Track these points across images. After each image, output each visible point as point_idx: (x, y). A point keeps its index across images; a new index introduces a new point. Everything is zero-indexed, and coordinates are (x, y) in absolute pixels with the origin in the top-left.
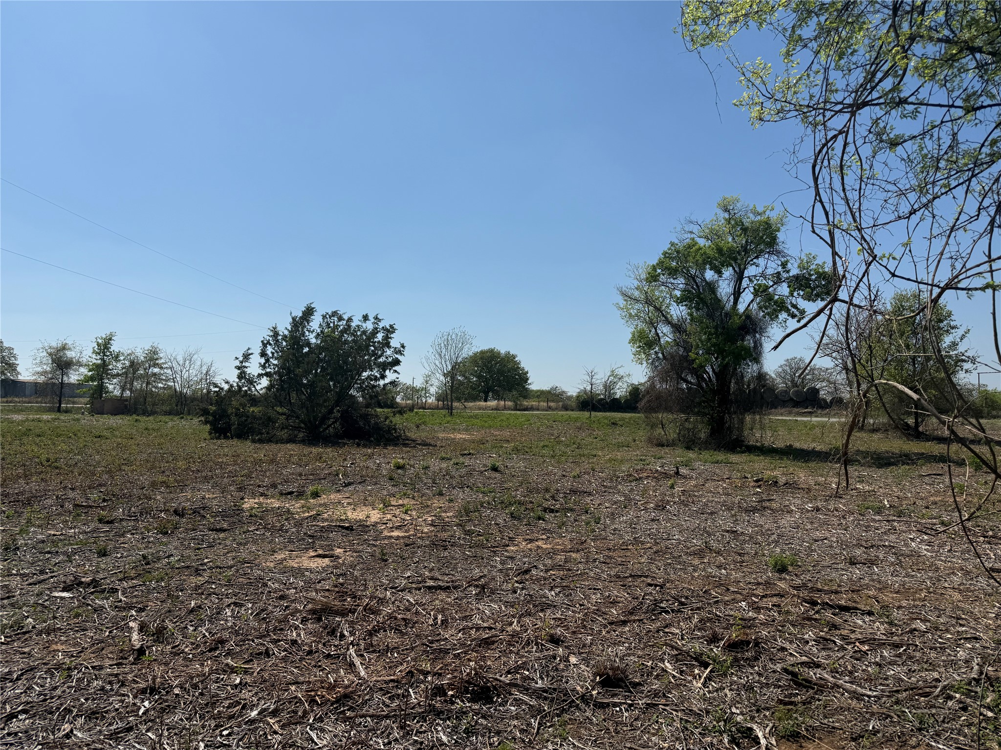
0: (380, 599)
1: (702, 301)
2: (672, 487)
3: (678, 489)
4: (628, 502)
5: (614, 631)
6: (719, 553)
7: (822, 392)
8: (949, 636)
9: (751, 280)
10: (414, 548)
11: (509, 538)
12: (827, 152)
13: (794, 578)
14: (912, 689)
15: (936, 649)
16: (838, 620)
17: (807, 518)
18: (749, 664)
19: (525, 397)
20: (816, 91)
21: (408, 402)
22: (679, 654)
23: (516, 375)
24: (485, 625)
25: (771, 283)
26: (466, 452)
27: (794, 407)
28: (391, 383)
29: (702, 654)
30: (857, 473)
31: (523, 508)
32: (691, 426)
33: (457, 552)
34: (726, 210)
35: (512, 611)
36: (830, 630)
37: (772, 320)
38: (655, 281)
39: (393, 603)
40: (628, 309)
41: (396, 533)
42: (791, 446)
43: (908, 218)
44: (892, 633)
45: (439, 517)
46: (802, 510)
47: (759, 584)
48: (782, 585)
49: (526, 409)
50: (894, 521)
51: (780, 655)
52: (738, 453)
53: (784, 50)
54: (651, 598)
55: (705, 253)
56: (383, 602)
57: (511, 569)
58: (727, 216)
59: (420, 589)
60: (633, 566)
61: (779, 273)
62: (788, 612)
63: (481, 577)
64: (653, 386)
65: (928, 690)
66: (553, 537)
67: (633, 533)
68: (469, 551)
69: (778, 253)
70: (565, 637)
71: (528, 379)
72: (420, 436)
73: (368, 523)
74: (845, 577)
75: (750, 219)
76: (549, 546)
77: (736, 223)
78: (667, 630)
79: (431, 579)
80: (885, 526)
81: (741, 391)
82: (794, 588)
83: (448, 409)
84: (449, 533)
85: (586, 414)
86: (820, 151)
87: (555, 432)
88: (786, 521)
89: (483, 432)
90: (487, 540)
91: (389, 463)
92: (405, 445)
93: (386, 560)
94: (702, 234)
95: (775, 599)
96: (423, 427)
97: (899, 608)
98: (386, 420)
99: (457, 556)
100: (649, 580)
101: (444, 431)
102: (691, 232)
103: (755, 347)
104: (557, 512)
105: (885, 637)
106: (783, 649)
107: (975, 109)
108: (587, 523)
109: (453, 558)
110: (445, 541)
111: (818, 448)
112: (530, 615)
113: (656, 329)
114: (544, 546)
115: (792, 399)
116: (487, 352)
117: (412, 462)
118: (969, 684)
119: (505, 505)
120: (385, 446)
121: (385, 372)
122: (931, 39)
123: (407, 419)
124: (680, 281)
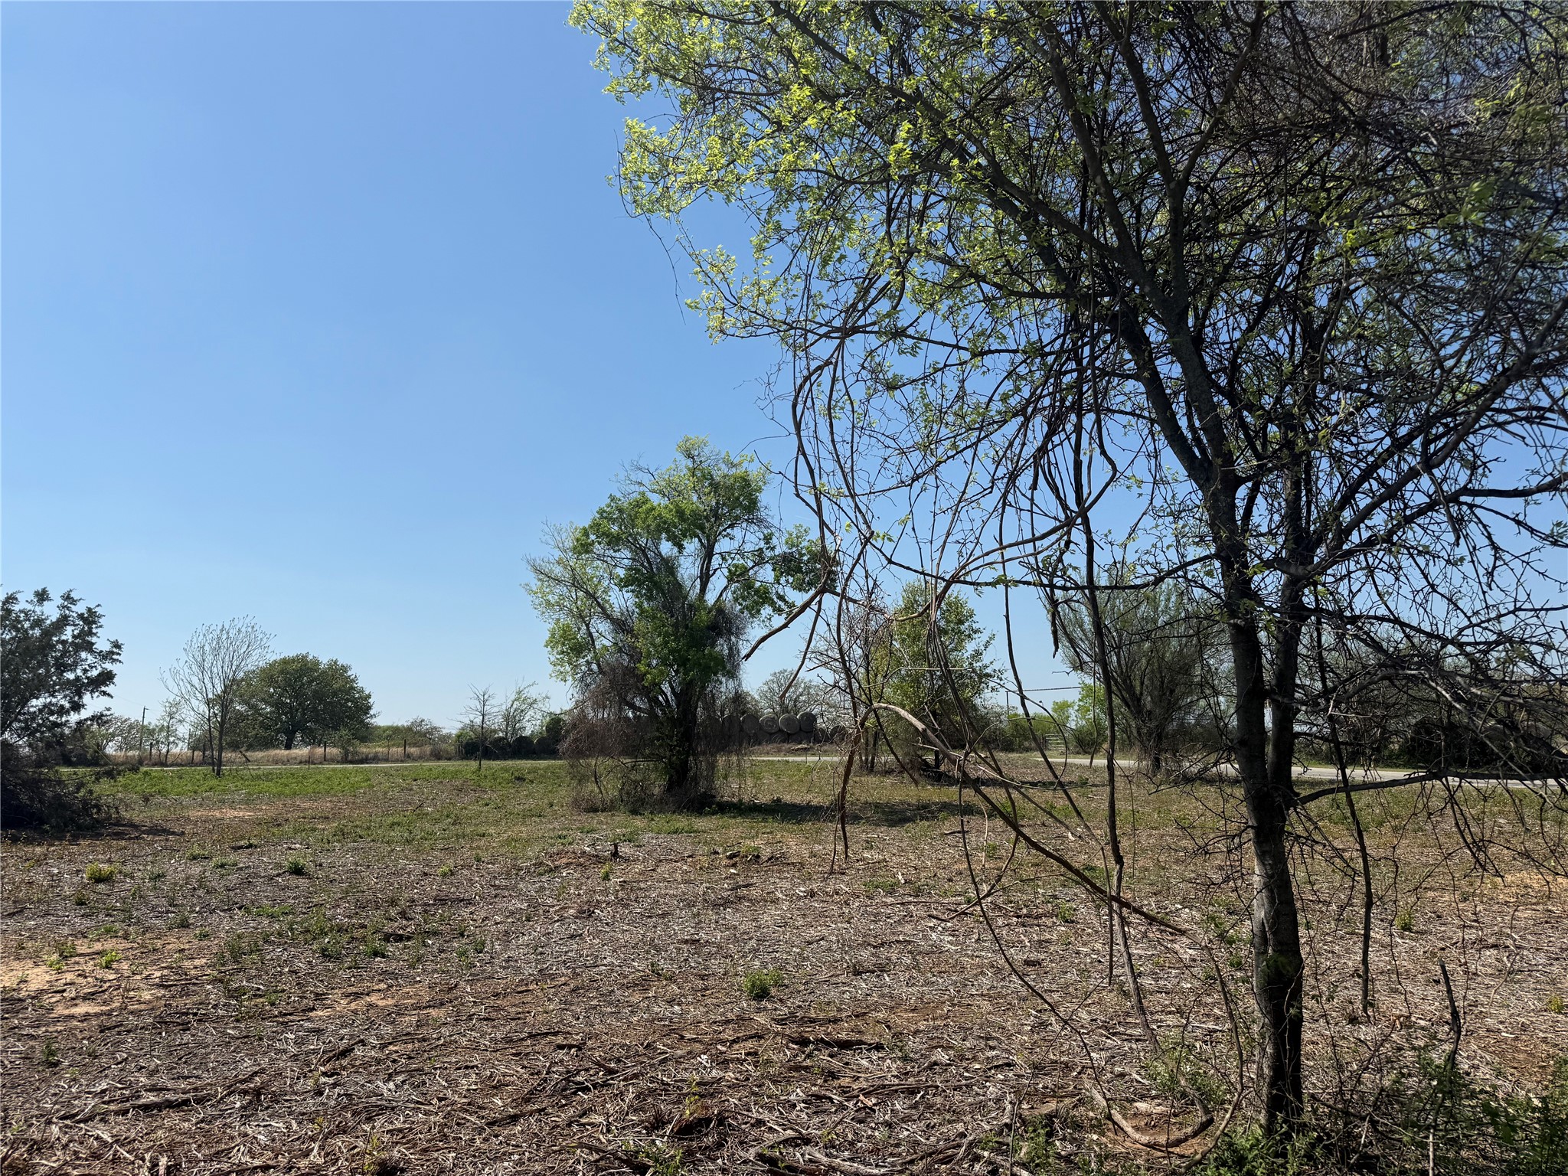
0: (36, 1142)
1: (657, 585)
2: (606, 878)
3: (615, 880)
4: (534, 910)
5: (496, 1136)
6: (671, 979)
7: (819, 720)
8: (977, 1066)
9: (724, 559)
10: (119, 1033)
11: (317, 994)
12: (810, 390)
13: (778, 1005)
14: (930, 1155)
15: (960, 1087)
16: (836, 1063)
17: (799, 909)
18: (709, 1157)
19: (364, 740)
20: (795, 303)
21: (130, 753)
22: (601, 1159)
23: (348, 700)
24: (257, 1163)
25: (751, 564)
26: (242, 843)
27: (784, 741)
28: (92, 718)
29: (637, 1152)
30: (864, 836)
31: (346, 938)
32: (639, 778)
33: (210, 1034)
34: (690, 456)
35: (310, 1129)
36: (826, 1081)
37: (753, 616)
38: (587, 552)
39: (65, 1147)
40: (544, 594)
41: (82, 1009)
42: (779, 800)
43: (910, 485)
44: (906, 1074)
45: (177, 970)
46: (792, 898)
47: (728, 1022)
48: (761, 1019)
49: (365, 760)
50: (909, 903)
51: (755, 1133)
52: (706, 815)
53: (755, 240)
54: (561, 1069)
55: (660, 515)
56: (39, 1149)
57: (314, 1051)
58: (690, 463)
59: (125, 1112)
60: (536, 1020)
61: (761, 549)
62: (769, 1062)
63: (255, 1074)
64: (583, 716)
65: (950, 1152)
66: (399, 985)
67: (538, 962)
68: (234, 1028)
69: (761, 521)
70: (409, 1162)
71: (369, 708)
72: (151, 818)
73: (23, 994)
74: (847, 996)
75: (720, 472)
76: (390, 1002)
77: (702, 475)
78: (584, 1120)
79: (150, 1090)
80: (899, 912)
81: (711, 718)
82: (778, 1022)
83: (213, 764)
84: (196, 998)
85: (473, 764)
86: (801, 386)
87: (416, 797)
88: (769, 916)
89: (280, 804)
90: (273, 1004)
91: (78, 871)
92: (119, 836)
93: (57, 1064)
94: (656, 487)
95: (750, 1044)
96: (159, 799)
97: (916, 1032)
98: (78, 790)
99: (209, 1039)
100: (560, 1040)
101: (201, 805)
102: (640, 483)
103: (731, 655)
104: (409, 939)
105: (897, 1081)
106: (760, 1123)
107: (983, 354)
108: (463, 954)
109: (199, 1045)
110: (187, 1014)
111: (814, 803)
112: (345, 1132)
113: (587, 626)
114: (381, 1003)
115: (780, 730)
116: (293, 661)
117: (128, 869)
118: (1000, 1133)
119: (311, 934)
120: (74, 840)
121: (80, 697)
122: (929, 256)
123: (125, 786)
124: (625, 554)
